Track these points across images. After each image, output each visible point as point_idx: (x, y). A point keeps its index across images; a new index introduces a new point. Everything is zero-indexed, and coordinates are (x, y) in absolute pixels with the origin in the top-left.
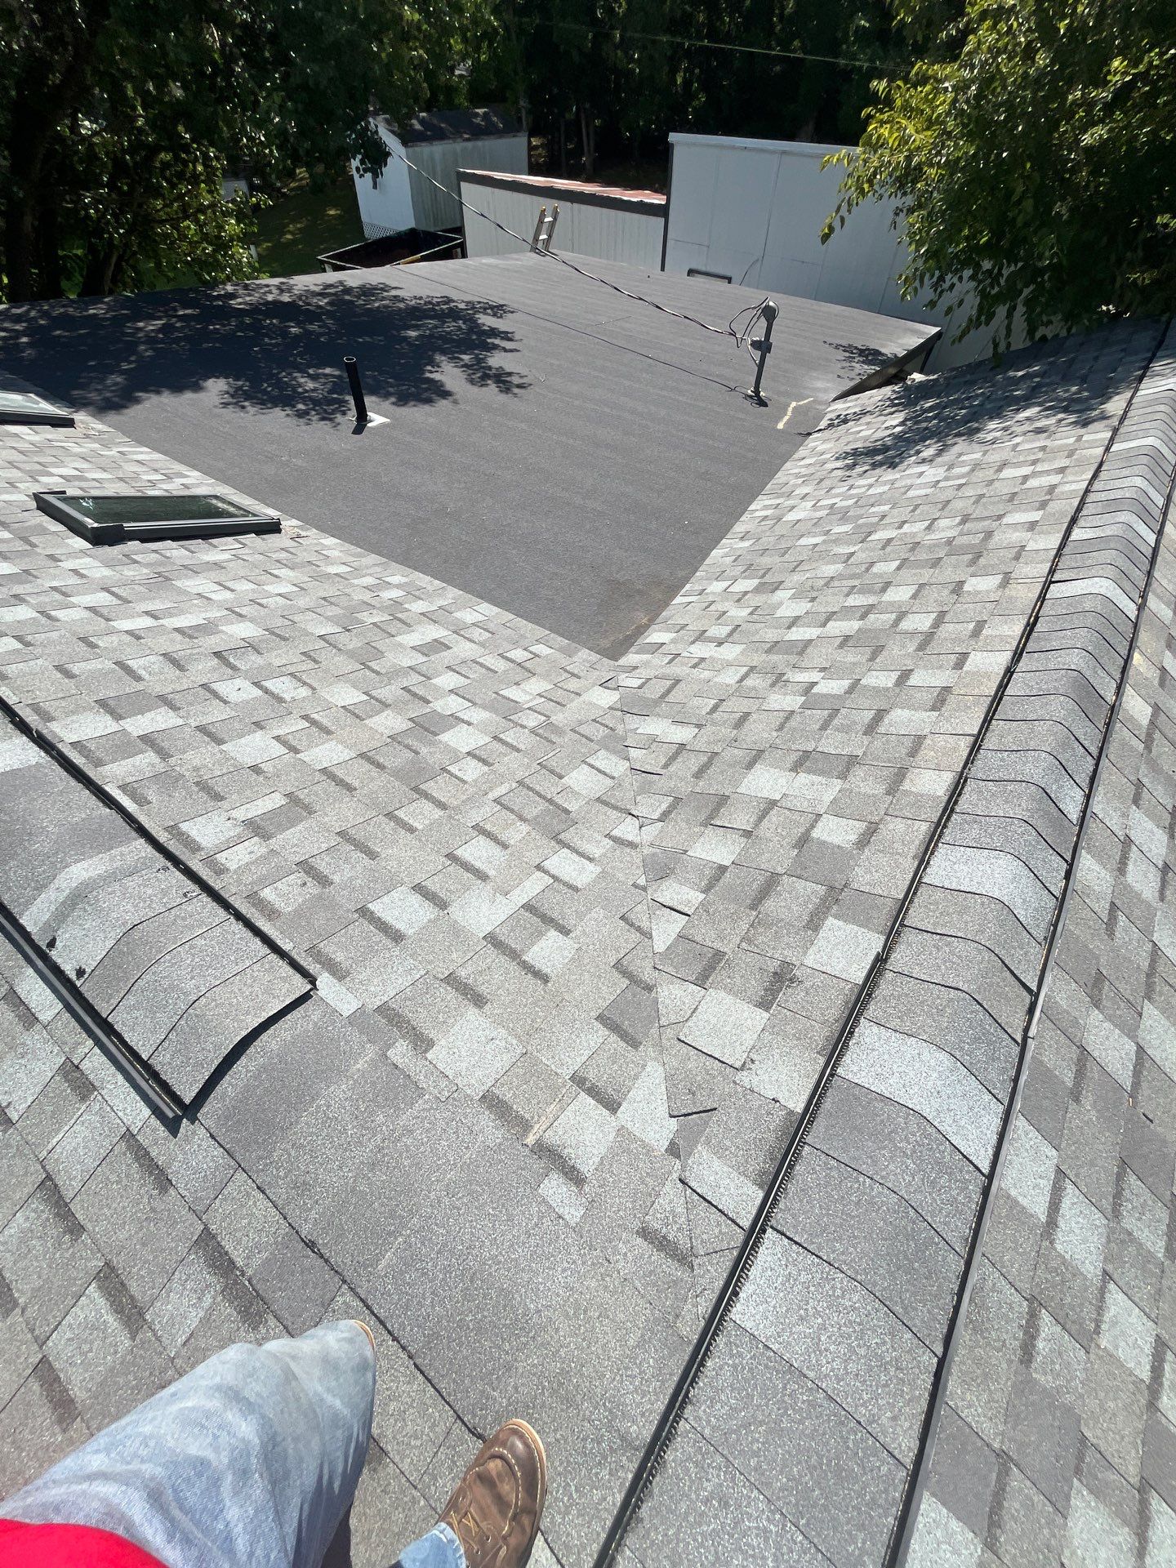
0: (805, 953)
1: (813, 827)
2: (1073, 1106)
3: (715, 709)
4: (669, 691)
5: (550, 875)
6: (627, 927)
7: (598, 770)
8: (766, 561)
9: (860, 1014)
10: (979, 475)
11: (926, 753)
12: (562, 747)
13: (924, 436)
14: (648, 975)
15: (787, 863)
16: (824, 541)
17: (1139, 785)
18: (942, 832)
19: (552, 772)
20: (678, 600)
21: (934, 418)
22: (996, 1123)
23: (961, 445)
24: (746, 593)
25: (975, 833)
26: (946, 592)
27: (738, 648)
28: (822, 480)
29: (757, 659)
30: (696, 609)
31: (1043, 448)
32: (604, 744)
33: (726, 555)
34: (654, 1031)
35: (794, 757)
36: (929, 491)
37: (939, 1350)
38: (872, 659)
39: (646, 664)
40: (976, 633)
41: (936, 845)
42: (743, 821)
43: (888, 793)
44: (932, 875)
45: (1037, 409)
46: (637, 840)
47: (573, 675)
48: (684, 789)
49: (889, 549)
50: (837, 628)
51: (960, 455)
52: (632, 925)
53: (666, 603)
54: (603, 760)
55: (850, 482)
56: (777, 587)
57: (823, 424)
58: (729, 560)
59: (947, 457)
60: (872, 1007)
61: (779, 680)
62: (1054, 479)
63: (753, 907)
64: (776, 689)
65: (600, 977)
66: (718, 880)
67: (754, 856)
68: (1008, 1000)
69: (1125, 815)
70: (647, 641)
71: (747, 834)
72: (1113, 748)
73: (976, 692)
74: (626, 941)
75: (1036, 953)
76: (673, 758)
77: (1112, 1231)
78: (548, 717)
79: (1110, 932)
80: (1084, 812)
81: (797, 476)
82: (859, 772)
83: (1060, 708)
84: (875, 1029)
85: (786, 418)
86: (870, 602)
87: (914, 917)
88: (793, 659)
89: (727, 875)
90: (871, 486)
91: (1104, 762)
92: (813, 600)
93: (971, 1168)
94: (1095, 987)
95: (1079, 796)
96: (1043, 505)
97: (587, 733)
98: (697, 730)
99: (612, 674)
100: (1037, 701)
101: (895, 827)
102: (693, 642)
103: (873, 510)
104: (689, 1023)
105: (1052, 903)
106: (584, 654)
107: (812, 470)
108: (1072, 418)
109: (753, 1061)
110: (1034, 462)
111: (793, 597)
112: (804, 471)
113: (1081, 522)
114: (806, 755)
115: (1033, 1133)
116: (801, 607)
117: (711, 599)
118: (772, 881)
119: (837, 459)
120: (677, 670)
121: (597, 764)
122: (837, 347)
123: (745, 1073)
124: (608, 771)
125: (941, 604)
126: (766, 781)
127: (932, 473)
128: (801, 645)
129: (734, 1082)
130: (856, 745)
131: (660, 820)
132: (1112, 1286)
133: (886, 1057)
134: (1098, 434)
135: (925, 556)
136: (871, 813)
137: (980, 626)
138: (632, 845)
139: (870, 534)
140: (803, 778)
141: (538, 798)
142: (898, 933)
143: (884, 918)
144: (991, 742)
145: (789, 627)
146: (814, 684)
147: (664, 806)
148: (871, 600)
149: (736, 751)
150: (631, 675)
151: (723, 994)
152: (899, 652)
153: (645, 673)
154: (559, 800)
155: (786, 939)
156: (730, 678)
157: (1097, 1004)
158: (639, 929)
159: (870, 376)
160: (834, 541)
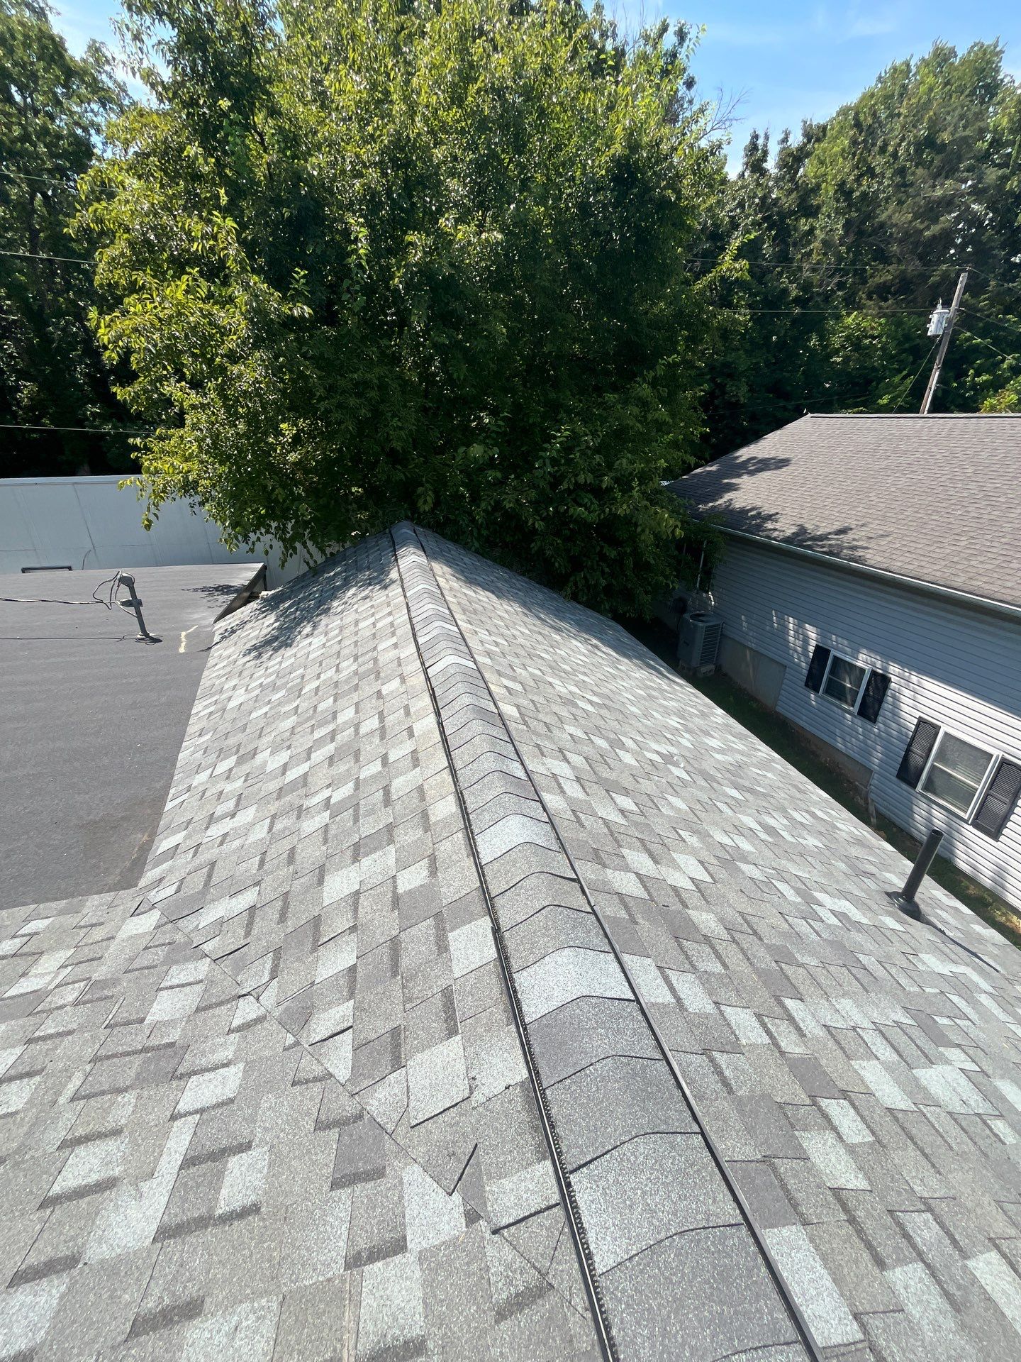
0: (451, 971)
1: (395, 887)
2: (637, 928)
3: (262, 863)
4: (210, 876)
5: (191, 1114)
6: (304, 1087)
7: (178, 986)
8: (232, 741)
9: (510, 974)
10: (347, 632)
11: (430, 793)
12: (123, 994)
13: (298, 622)
14: (350, 1108)
15: (396, 924)
16: (271, 708)
17: (538, 746)
18: (471, 830)
19: (127, 1023)
20: (169, 805)
21: (297, 610)
22: (616, 965)
23: (324, 620)
24: (231, 770)
25: (487, 817)
26: (374, 701)
27: (252, 810)
28: (241, 673)
29: (273, 808)
30: (194, 802)
31: (372, 607)
32: (170, 961)
33: (193, 753)
34: (388, 1144)
35: (349, 853)
36: (322, 651)
37: (696, 1128)
38: (357, 760)
39: (171, 870)
40: (407, 713)
41: (474, 839)
42: (343, 923)
43: (426, 832)
44: (485, 857)
45: (354, 589)
46: (261, 1012)
47: (92, 926)
48: (277, 939)
49: (320, 693)
50: (319, 756)
51: (327, 625)
52: (307, 1081)
53: (159, 814)
54: (179, 974)
55: (265, 665)
56: (254, 753)
57: (217, 638)
58: (199, 755)
59: (321, 628)
60: (513, 962)
61: (301, 812)
62: (390, 619)
63: (395, 974)
64: (303, 817)
65: (308, 1152)
66: (355, 980)
67: (369, 940)
68: (569, 893)
69: (544, 764)
70: (159, 852)
71: (353, 929)
72: (514, 733)
73: (431, 744)
74: (312, 1099)
75: (561, 857)
76: (250, 924)
77: (700, 978)
78: (89, 979)
79: (582, 825)
80: (526, 772)
81: (219, 677)
82: (399, 832)
83: (477, 726)
84: (525, 973)
85: (183, 645)
86: (331, 729)
87: (494, 890)
88: (302, 791)
89: (359, 970)
90: (281, 663)
91: (516, 743)
92: (289, 747)
93: (627, 1003)
94: (597, 857)
95: (518, 765)
96: (393, 634)
97: (146, 963)
98: (257, 888)
99: (138, 900)
100: (465, 730)
101: (444, 848)
102: (207, 828)
103: (292, 676)
104: (412, 1105)
105: (548, 827)
106: (94, 901)
107: (228, 669)
108: (378, 587)
109: (474, 1079)
110: (373, 615)
111: (272, 753)
112: (222, 672)
113: (419, 634)
114: (357, 846)
115: (635, 958)
116: (284, 756)
117: (201, 789)
118: (395, 944)
119: (244, 655)
120: (205, 857)
121: (175, 982)
122: (195, 590)
123: (475, 1093)
124: (191, 980)
125: (376, 708)
126: (339, 885)
127: (317, 641)
128: (301, 781)
129: (474, 1108)
130: (385, 817)
131: (272, 979)
132: (723, 1008)
133: (542, 983)
134: (395, 590)
135: (346, 688)
136: (425, 850)
137: (407, 708)
138: (259, 1020)
139: (301, 690)
140: (366, 862)
141: (127, 1059)
142: (493, 906)
143: (479, 907)
144: (458, 764)
145: (284, 774)
146: (330, 797)
147: (268, 966)
148: (331, 727)
149: (302, 880)
150: (161, 887)
151: (419, 1056)
152: (371, 747)
153: (175, 877)
154: (155, 1041)
155: (433, 974)
156: (260, 833)
157: (605, 866)
158: (315, 1079)
159: (233, 601)
160: (279, 705)
